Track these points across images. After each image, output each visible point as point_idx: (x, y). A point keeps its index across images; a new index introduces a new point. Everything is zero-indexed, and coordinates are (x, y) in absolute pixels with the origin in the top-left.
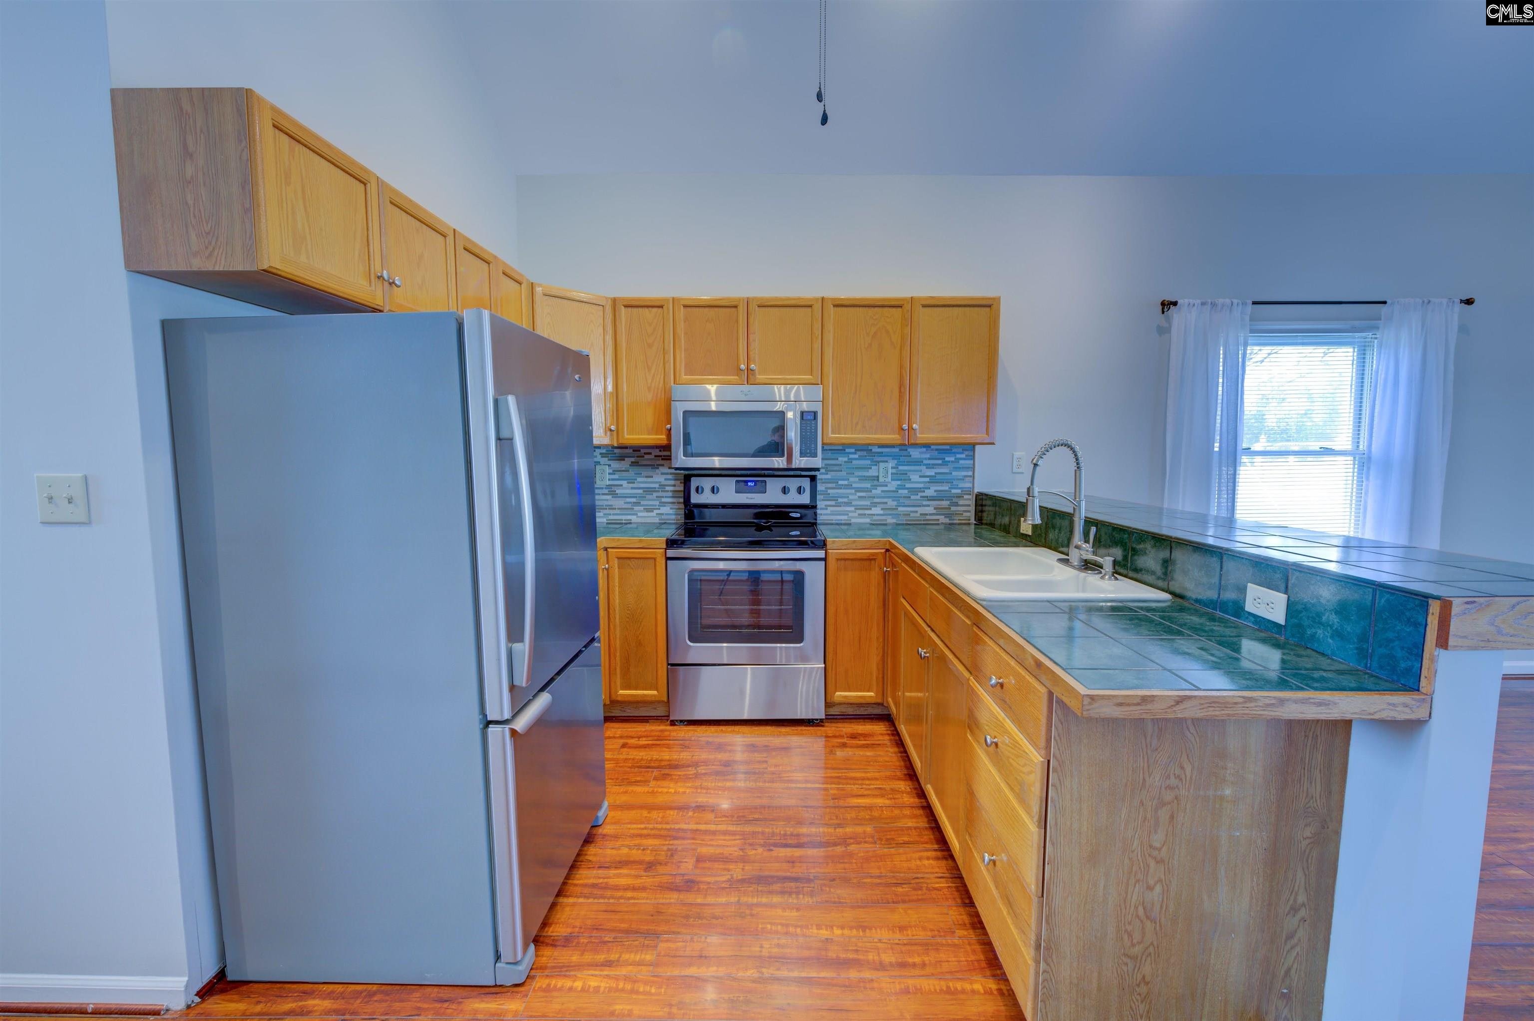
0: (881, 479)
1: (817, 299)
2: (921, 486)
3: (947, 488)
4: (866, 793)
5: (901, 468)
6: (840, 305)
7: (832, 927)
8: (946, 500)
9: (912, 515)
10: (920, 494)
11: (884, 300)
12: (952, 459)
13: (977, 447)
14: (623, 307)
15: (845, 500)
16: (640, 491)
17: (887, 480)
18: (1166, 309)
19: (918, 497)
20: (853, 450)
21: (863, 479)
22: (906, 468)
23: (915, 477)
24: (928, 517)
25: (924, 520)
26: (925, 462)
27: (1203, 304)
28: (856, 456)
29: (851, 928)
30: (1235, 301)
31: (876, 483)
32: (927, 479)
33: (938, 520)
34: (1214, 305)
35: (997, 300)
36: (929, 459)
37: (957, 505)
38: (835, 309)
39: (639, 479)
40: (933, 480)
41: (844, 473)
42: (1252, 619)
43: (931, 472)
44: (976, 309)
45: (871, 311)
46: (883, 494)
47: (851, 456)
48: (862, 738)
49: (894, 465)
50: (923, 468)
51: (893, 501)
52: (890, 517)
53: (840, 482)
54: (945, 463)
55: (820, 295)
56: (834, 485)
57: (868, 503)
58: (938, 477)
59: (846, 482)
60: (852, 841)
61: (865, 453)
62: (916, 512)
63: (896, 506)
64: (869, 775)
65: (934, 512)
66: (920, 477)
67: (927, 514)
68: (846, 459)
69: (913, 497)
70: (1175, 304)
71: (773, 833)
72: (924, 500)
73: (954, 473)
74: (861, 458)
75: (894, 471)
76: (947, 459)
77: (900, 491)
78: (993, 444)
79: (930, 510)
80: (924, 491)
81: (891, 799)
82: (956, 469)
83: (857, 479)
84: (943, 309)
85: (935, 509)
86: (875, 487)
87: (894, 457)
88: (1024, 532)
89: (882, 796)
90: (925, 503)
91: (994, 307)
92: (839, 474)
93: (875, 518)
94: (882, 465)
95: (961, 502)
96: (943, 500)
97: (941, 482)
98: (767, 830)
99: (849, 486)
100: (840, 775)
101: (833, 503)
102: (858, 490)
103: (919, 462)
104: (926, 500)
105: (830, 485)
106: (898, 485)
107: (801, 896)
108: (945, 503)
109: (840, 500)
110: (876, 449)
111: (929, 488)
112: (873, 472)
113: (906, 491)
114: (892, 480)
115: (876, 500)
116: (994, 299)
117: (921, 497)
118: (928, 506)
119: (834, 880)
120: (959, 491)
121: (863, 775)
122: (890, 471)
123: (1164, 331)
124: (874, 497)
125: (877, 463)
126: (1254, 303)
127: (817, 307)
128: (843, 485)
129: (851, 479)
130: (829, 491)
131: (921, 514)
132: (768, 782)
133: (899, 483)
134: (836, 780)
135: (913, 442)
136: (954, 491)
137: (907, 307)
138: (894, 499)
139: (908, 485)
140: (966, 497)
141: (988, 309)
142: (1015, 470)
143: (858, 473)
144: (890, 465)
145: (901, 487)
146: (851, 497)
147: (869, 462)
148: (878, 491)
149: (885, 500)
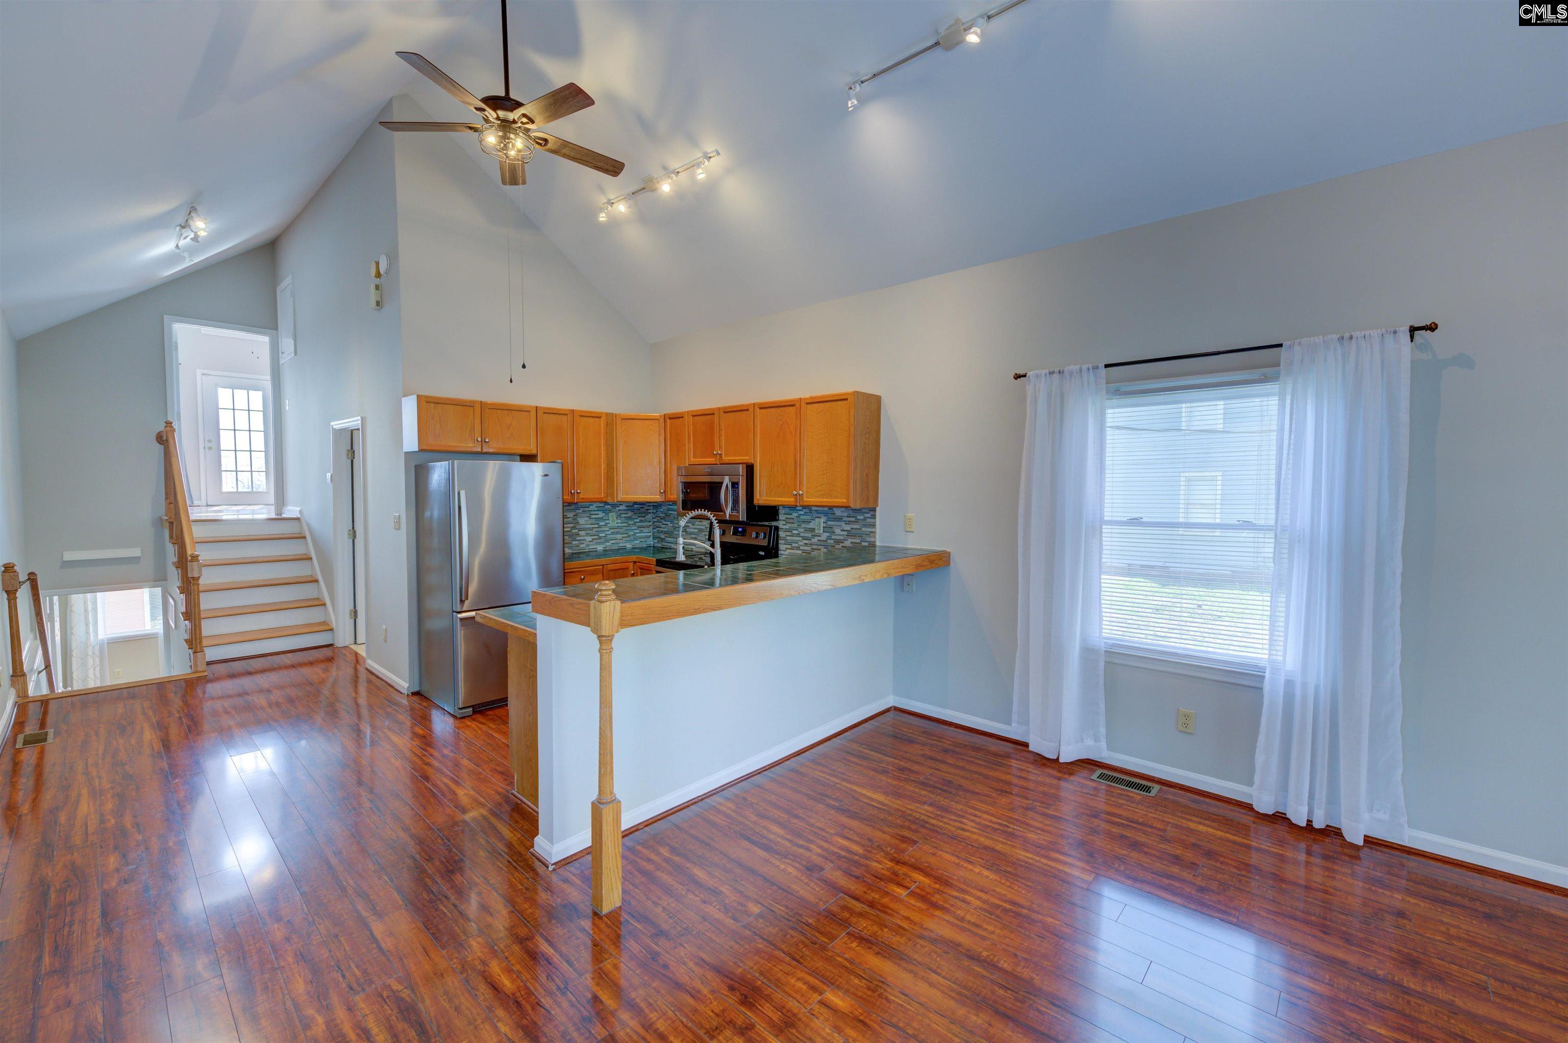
0: (817, 531)
1: (750, 404)
2: (842, 538)
3: (859, 541)
5: (829, 523)
6: (764, 407)
10: (841, 544)
11: (784, 402)
12: (862, 517)
14: (669, 420)
15: (796, 545)
16: (697, 531)
17: (820, 531)
19: (840, 547)
20: (801, 508)
21: (806, 530)
22: (832, 523)
23: (838, 531)
26: (844, 519)
27: (1051, 373)
28: (802, 513)
30: (1088, 367)
31: (813, 533)
32: (845, 533)
34: (1062, 373)
36: (847, 517)
38: (762, 410)
39: (697, 523)
40: (850, 534)
41: (795, 525)
43: (848, 528)
44: (839, 403)
45: (778, 410)
46: (818, 543)
47: (800, 513)
49: (825, 521)
50: (843, 524)
51: (824, 548)
53: (794, 532)
54: (857, 521)
55: (750, 401)
56: (790, 534)
57: (809, 548)
58: (853, 531)
59: (796, 532)
61: (808, 511)
66: (842, 530)
68: (797, 515)
69: (837, 546)
72: (843, 549)
73: (863, 529)
74: (805, 514)
75: (825, 525)
76: (858, 517)
77: (829, 541)
80: (844, 542)
82: (865, 526)
83: (803, 530)
84: (818, 405)
86: (813, 536)
87: (825, 514)
91: (849, 400)
92: (793, 525)
94: (817, 521)
97: (854, 536)
99: (798, 535)
101: (789, 547)
102: (805, 538)
103: (839, 519)
105: (788, 533)
106: (828, 536)
109: (794, 545)
110: (815, 509)
111: (847, 540)
112: (811, 526)
113: (832, 542)
114: (824, 532)
115: (814, 547)
117: (842, 547)
120: (867, 544)
122: (822, 525)
124: (812, 544)
125: (815, 519)
126: (1107, 366)
127: (751, 409)
128: (795, 534)
129: (800, 530)
130: (788, 538)
133: (828, 534)
135: (801, 504)
136: (864, 544)
137: (798, 405)
138: (826, 547)
139: (833, 537)
141: (846, 402)
142: (907, 529)
143: (803, 526)
144: (823, 520)
145: (829, 538)
146: (800, 543)
147: (810, 517)
148: (815, 540)
149: (820, 547)
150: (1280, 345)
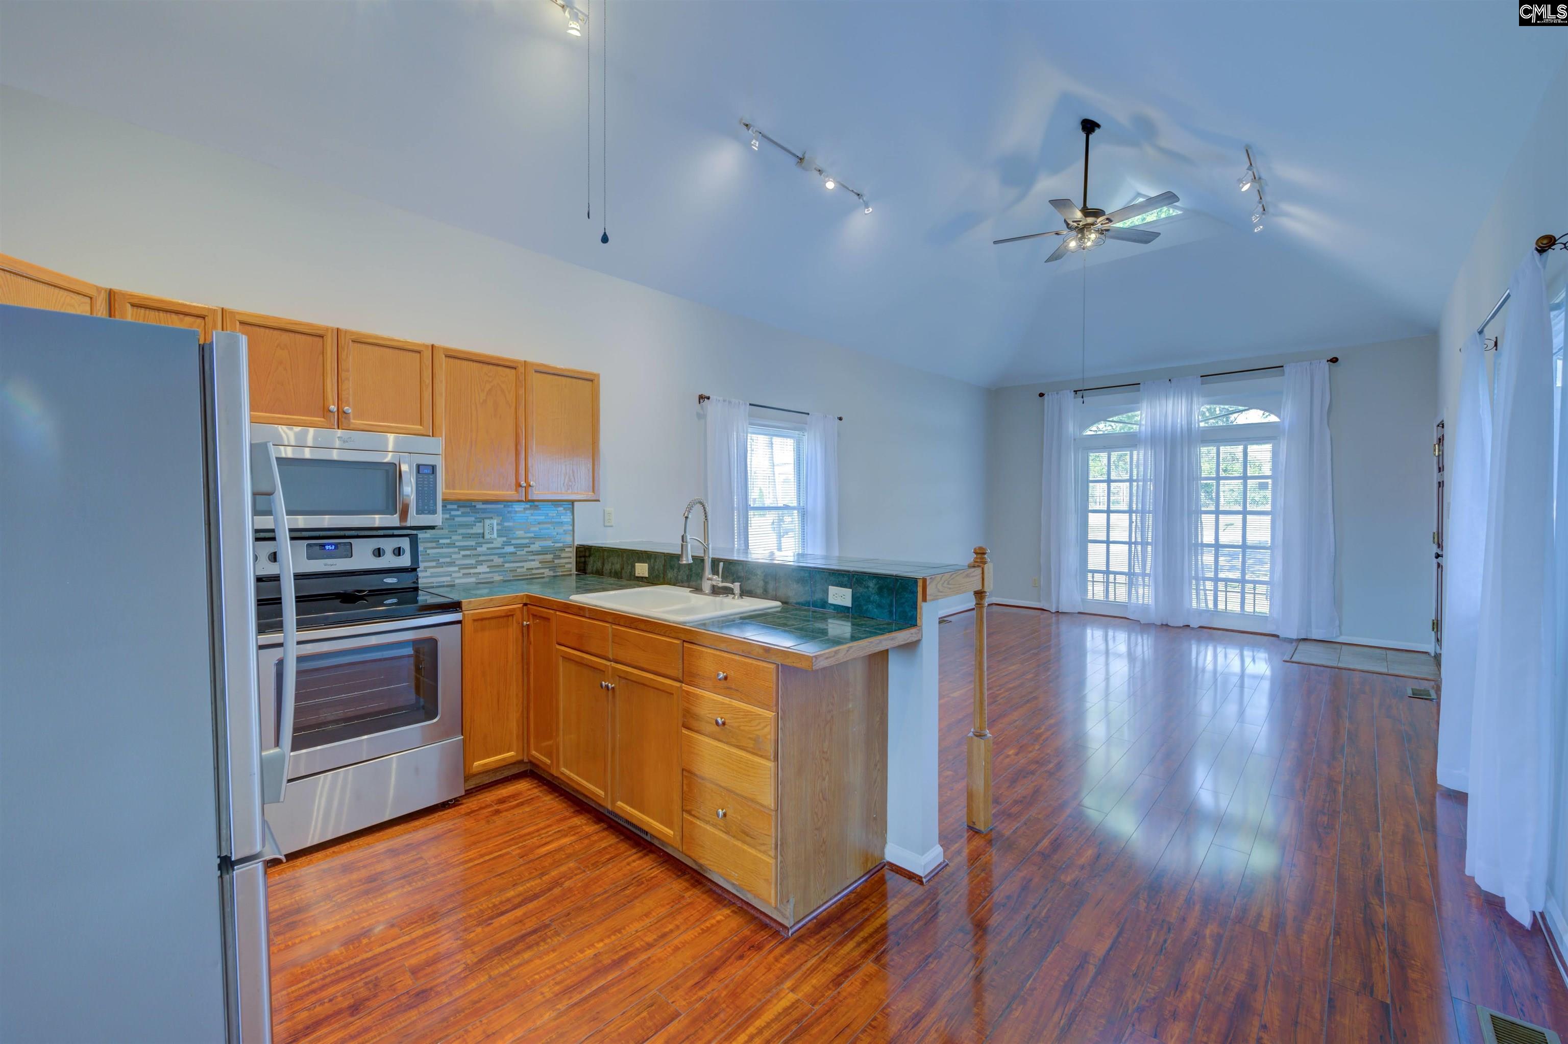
0: (487, 536)
1: (427, 346)
2: (527, 541)
3: (550, 543)
4: (548, 840)
5: (505, 524)
6: (453, 356)
7: (593, 945)
8: (550, 554)
9: (519, 570)
10: (526, 549)
11: (498, 359)
12: (555, 515)
13: (576, 503)
14: (129, 306)
15: (448, 560)
17: (492, 536)
18: (701, 401)
19: (524, 553)
20: (455, 507)
21: (467, 537)
22: (511, 524)
23: (519, 533)
24: (534, 571)
25: (530, 575)
27: (724, 401)
28: (459, 513)
29: (609, 937)
30: (741, 402)
31: (481, 540)
32: (533, 535)
33: (543, 573)
34: (730, 402)
35: (598, 376)
37: (559, 557)
38: (447, 359)
40: (537, 536)
41: (445, 531)
42: (833, 607)
43: (537, 528)
44: (581, 381)
45: (486, 368)
46: (489, 552)
47: (453, 513)
48: (512, 800)
49: (499, 522)
50: (528, 524)
51: (499, 557)
52: (497, 574)
53: (441, 541)
54: (548, 519)
55: (429, 342)
56: (434, 545)
57: (473, 561)
58: (541, 532)
59: (448, 541)
60: (563, 880)
61: (468, 510)
62: (523, 567)
63: (502, 562)
64: (541, 825)
65: (540, 565)
66: (525, 532)
67: (532, 569)
68: (448, 516)
69: (518, 553)
70: (708, 398)
71: (480, 910)
72: (529, 555)
73: (556, 528)
74: (464, 514)
75: (500, 527)
76: (550, 515)
77: (506, 548)
78: (598, 501)
79: (536, 564)
80: (529, 547)
81: (574, 835)
82: (557, 524)
83: (460, 537)
84: (553, 377)
85: (540, 563)
86: (480, 544)
87: (499, 513)
88: (641, 575)
89: (566, 836)
90: (530, 558)
91: (595, 382)
92: (440, 532)
93: (481, 576)
94: (487, 522)
95: (563, 555)
96: (547, 554)
98: (472, 911)
99: (452, 545)
100: (513, 836)
101: (434, 564)
102: (462, 548)
104: (531, 555)
105: (430, 545)
106: (504, 542)
107: (549, 940)
108: (549, 557)
109: (441, 560)
110: (480, 506)
111: (534, 543)
112: (477, 529)
113: (512, 547)
114: (497, 537)
115: (481, 558)
116: (595, 375)
117: (527, 552)
118: (534, 560)
119: (569, 914)
120: (561, 545)
121: (535, 828)
122: (495, 528)
123: (701, 416)
124: (480, 555)
125: (482, 520)
126: (750, 405)
127: (427, 354)
128: (444, 544)
129: (454, 538)
130: (429, 551)
131: (527, 569)
132: (439, 874)
133: (504, 539)
134: (512, 842)
135: (530, 498)
136: (556, 545)
137: (521, 369)
138: (501, 555)
139: (513, 542)
140: (567, 550)
141: (590, 383)
142: (607, 524)
143: (461, 531)
144: (495, 522)
145: (507, 543)
146: (454, 556)
147: (473, 519)
148: (483, 549)
149: (491, 557)
150: (808, 414)
